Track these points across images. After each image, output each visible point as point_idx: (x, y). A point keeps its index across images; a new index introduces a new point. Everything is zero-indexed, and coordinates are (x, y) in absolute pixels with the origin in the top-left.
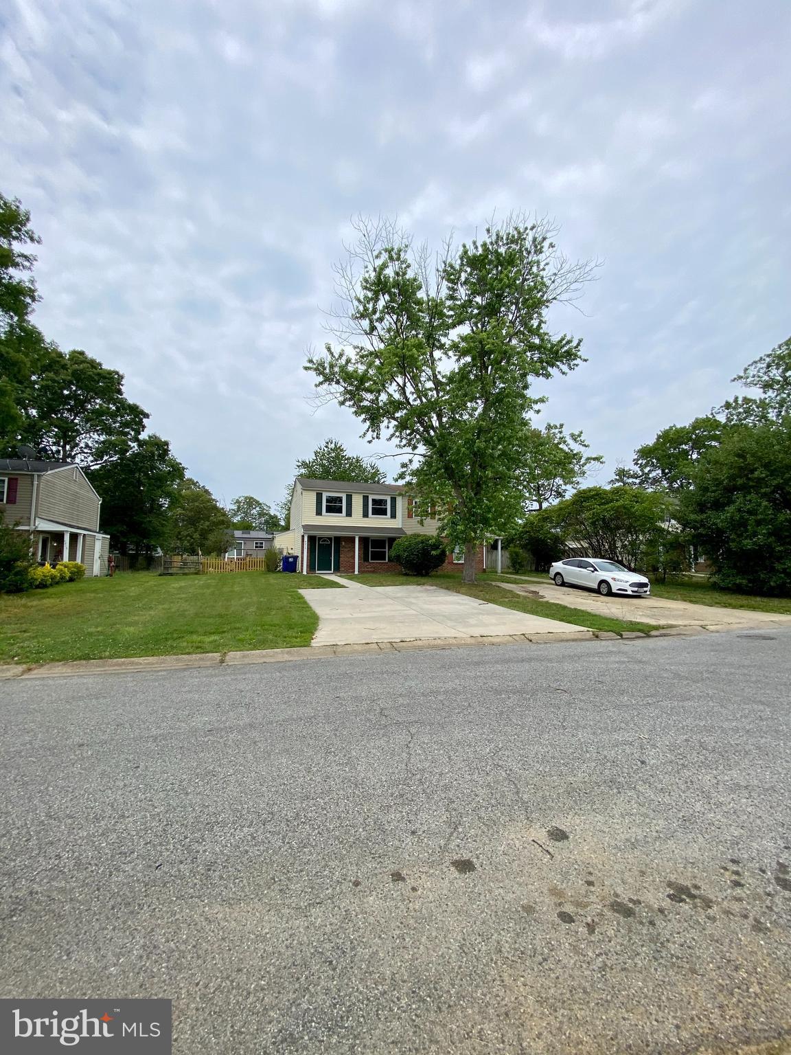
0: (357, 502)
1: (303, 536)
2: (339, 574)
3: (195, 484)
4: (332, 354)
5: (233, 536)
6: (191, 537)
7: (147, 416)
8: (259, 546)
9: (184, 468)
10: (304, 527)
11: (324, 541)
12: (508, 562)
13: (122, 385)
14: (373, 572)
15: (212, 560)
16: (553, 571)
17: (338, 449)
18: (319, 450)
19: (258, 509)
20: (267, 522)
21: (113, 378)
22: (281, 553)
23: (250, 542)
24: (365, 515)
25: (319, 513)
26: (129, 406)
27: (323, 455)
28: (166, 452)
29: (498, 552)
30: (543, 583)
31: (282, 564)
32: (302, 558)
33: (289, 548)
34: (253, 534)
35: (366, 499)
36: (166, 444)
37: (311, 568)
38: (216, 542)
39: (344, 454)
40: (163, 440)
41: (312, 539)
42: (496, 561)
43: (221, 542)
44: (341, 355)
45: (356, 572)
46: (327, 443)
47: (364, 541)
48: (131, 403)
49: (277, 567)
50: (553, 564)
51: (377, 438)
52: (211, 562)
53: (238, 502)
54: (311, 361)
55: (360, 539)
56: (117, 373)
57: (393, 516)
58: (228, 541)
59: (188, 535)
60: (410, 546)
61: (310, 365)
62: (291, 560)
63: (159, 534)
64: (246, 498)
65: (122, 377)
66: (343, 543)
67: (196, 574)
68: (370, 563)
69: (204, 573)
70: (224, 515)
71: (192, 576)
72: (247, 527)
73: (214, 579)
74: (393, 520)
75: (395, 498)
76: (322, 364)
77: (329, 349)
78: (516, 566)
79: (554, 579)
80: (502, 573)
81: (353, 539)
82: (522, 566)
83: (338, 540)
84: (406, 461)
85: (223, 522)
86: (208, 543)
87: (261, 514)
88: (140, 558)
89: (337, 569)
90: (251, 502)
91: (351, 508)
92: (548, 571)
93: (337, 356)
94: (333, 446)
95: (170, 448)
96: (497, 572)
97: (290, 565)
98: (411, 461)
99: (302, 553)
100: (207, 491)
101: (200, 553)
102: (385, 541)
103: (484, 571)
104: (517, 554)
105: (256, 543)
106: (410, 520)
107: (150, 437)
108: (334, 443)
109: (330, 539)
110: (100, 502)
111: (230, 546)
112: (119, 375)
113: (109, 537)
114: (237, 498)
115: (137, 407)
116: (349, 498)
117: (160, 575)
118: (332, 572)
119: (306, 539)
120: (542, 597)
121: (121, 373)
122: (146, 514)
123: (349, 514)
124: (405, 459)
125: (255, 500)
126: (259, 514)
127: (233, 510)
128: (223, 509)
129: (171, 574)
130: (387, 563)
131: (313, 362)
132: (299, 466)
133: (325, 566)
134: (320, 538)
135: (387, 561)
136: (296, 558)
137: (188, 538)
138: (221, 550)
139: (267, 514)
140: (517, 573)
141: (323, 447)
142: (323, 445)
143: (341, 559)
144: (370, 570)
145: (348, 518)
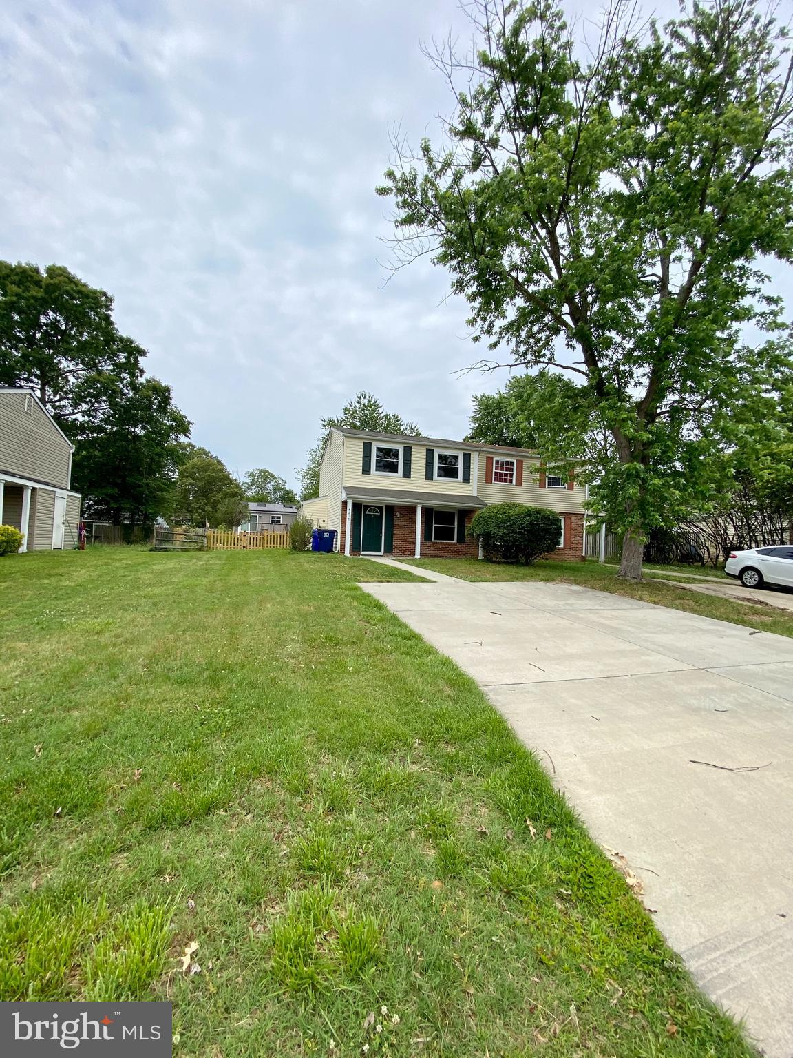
0: (418, 457)
1: (345, 503)
2: (391, 557)
3: (206, 454)
4: (430, 161)
5: (246, 507)
6: (203, 510)
7: (143, 353)
8: (276, 521)
9: (189, 423)
10: (347, 489)
11: (374, 510)
13: (111, 310)
14: (437, 556)
15: (221, 533)
16: (736, 564)
17: (373, 406)
18: (349, 407)
19: (273, 483)
20: (282, 498)
21: (99, 300)
22: (310, 526)
23: (266, 516)
24: (429, 476)
25: (366, 470)
26: (121, 339)
27: (355, 412)
28: (167, 400)
29: (601, 535)
31: (311, 541)
32: (343, 533)
33: (321, 520)
34: (269, 507)
35: (430, 454)
36: (168, 390)
37: (355, 548)
38: (226, 513)
39: (380, 412)
40: (163, 385)
41: (357, 506)
43: (232, 513)
44: (447, 164)
45: (418, 555)
46: (360, 398)
47: (427, 511)
48: (124, 336)
49: (306, 544)
52: (219, 535)
53: (252, 475)
54: (390, 175)
55: (424, 509)
56: (104, 294)
57: (466, 479)
58: (240, 512)
59: (199, 508)
61: (389, 183)
62: (326, 535)
63: (159, 501)
64: (261, 471)
65: (111, 300)
66: (398, 514)
67: (199, 550)
68: (433, 544)
69: (209, 549)
70: (237, 486)
71: (192, 553)
72: (262, 500)
73: (220, 559)
74: (466, 485)
75: (470, 454)
76: (410, 181)
77: (426, 150)
81: (414, 509)
83: (391, 509)
85: (236, 494)
86: (219, 515)
87: (276, 489)
88: (136, 528)
89: (389, 551)
90: (266, 476)
91: (410, 465)
93: (439, 166)
94: (366, 402)
95: (172, 395)
97: (323, 542)
99: (343, 526)
100: (219, 463)
101: (208, 525)
102: (454, 513)
103: (584, 559)
105: (273, 517)
106: (489, 485)
107: (147, 380)
108: (367, 397)
109: (380, 508)
110: (73, 451)
111: (243, 519)
112: (107, 297)
113: (80, 496)
114: (251, 471)
115: (132, 342)
116: (408, 452)
117: (151, 550)
118: (382, 553)
119: (349, 506)
121: (109, 294)
122: (142, 475)
123: (407, 474)
125: (269, 474)
126: (275, 489)
127: (247, 483)
128: (236, 480)
129: (166, 550)
130: (455, 544)
131: (395, 177)
132: (325, 426)
133: (373, 545)
134: (366, 507)
135: (456, 541)
136: (332, 533)
137: (200, 511)
138: (232, 523)
139: (282, 489)
141: (354, 402)
142: (354, 400)
143: (395, 537)
144: (432, 552)
145: (406, 480)
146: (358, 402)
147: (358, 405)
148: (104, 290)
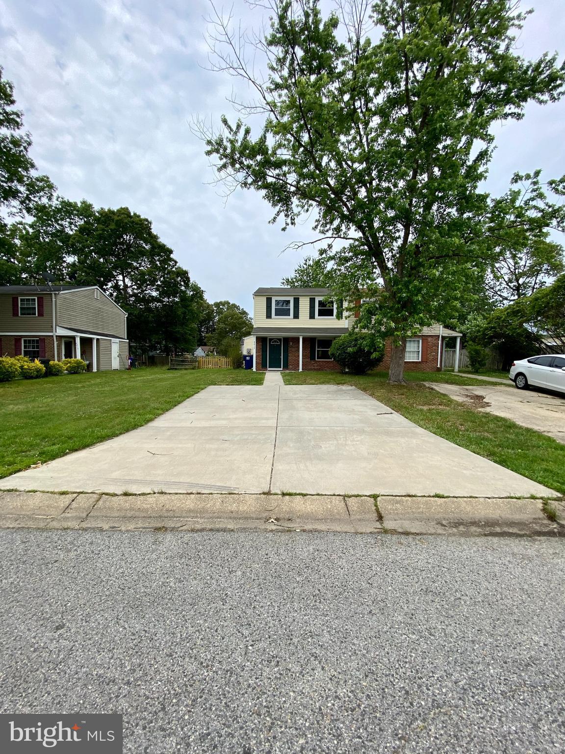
0: (304, 304)
2: (287, 371)
4: (229, 127)
11: (275, 341)
12: (467, 360)
14: (319, 370)
16: (514, 371)
21: (143, 224)
24: (312, 316)
25: (269, 316)
29: (454, 352)
30: (501, 384)
31: (244, 362)
35: (312, 301)
41: (263, 340)
42: (454, 360)
44: (239, 127)
45: (301, 370)
47: (307, 341)
50: (515, 362)
51: (292, 224)
52: (206, 360)
54: (209, 142)
55: (303, 339)
56: (147, 220)
57: (339, 317)
60: (343, 344)
61: (210, 148)
62: (247, 358)
66: (291, 343)
68: (316, 361)
74: (339, 320)
76: (220, 143)
77: (225, 122)
78: (476, 364)
79: (515, 381)
80: (459, 371)
81: (298, 339)
82: (482, 364)
83: (286, 340)
84: (326, 247)
89: (285, 367)
91: (298, 310)
92: (508, 371)
93: (234, 128)
96: (453, 371)
97: (247, 363)
98: (330, 246)
102: (330, 340)
103: (439, 370)
104: (477, 352)
109: (280, 340)
110: (127, 317)
116: (297, 301)
118: (282, 369)
119: (254, 340)
120: (488, 405)
123: (296, 316)
124: (324, 245)
130: (333, 362)
131: (212, 143)
133: (275, 364)
134: (271, 340)
140: (476, 372)
141: (302, 264)
142: (302, 262)
143: (290, 358)
144: (316, 367)
145: (296, 320)
146: (305, 264)
147: (305, 266)
148: (146, 217)
